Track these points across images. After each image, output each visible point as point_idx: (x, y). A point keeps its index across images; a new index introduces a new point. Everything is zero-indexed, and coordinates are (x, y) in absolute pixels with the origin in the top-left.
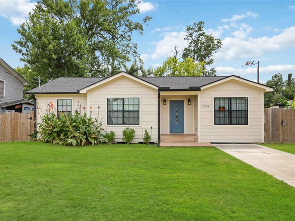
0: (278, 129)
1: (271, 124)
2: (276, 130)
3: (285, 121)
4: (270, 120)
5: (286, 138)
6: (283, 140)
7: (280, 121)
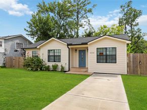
0: (137, 66)
1: (132, 63)
2: (135, 67)
3: (142, 61)
4: (132, 60)
5: (142, 72)
6: (141, 73)
7: (139, 61)
